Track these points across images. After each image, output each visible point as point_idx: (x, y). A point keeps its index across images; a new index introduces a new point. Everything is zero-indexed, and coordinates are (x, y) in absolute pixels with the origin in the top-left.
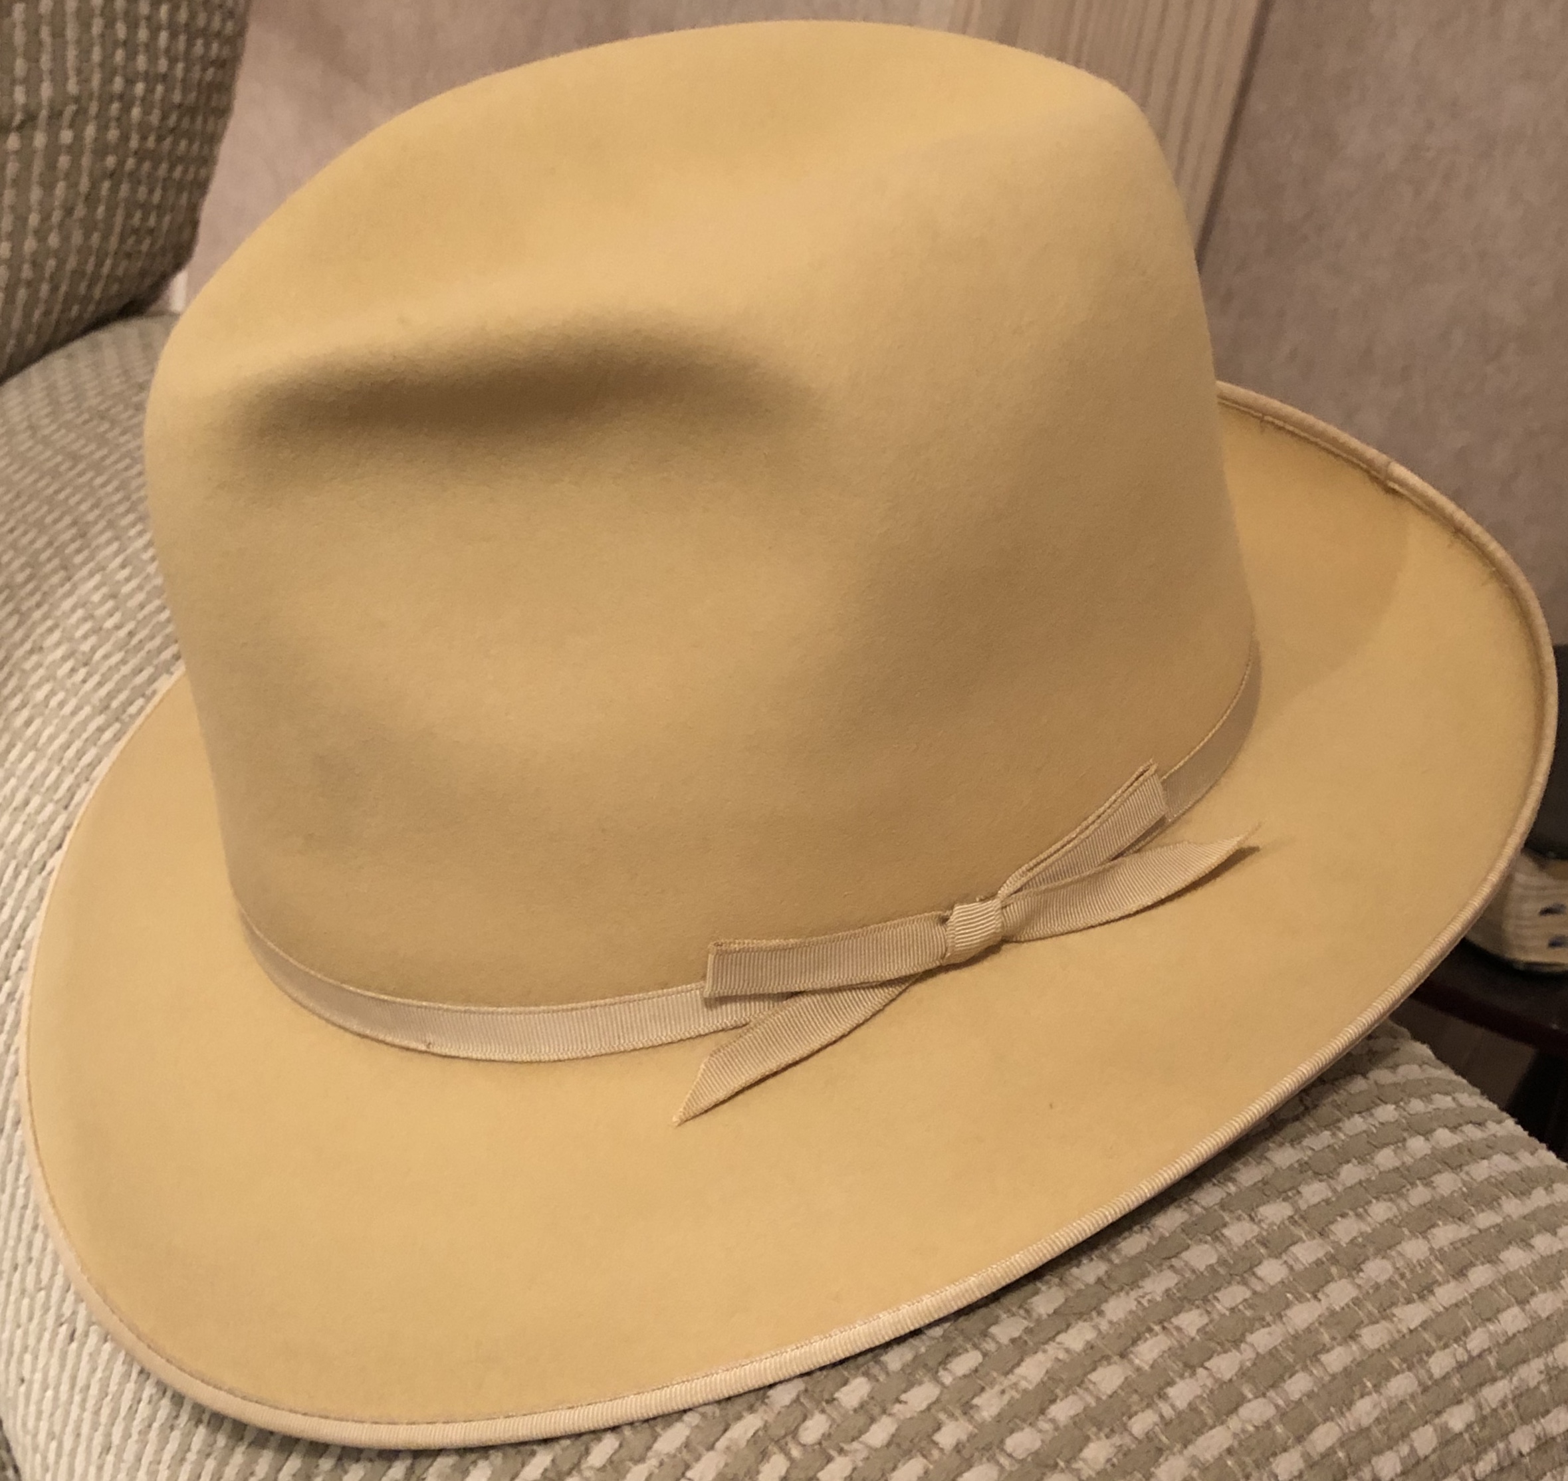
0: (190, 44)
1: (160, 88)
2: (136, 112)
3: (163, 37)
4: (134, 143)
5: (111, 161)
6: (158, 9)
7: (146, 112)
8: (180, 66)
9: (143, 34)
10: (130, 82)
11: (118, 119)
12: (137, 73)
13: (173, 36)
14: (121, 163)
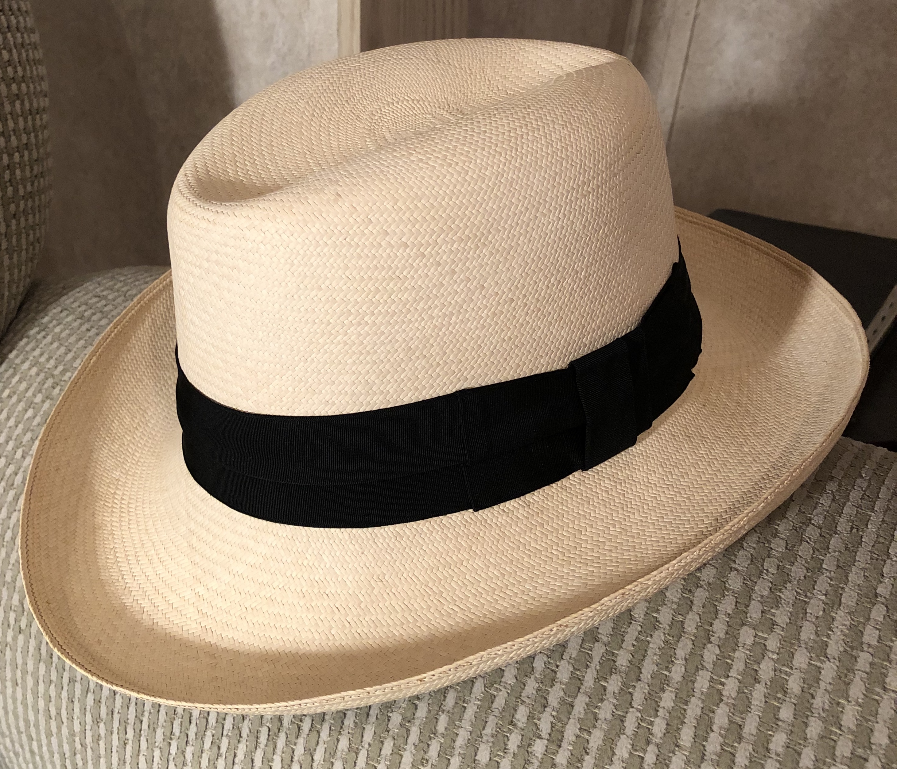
0: (34, 120)
1: (26, 153)
2: (18, 172)
3: (21, 119)
4: (21, 192)
5: (12, 207)
6: (14, 106)
7: (23, 171)
8: (32, 135)
9: (11, 124)
10: (11, 156)
11: (10, 181)
12: (13, 148)
13: (25, 119)
14: (18, 206)
